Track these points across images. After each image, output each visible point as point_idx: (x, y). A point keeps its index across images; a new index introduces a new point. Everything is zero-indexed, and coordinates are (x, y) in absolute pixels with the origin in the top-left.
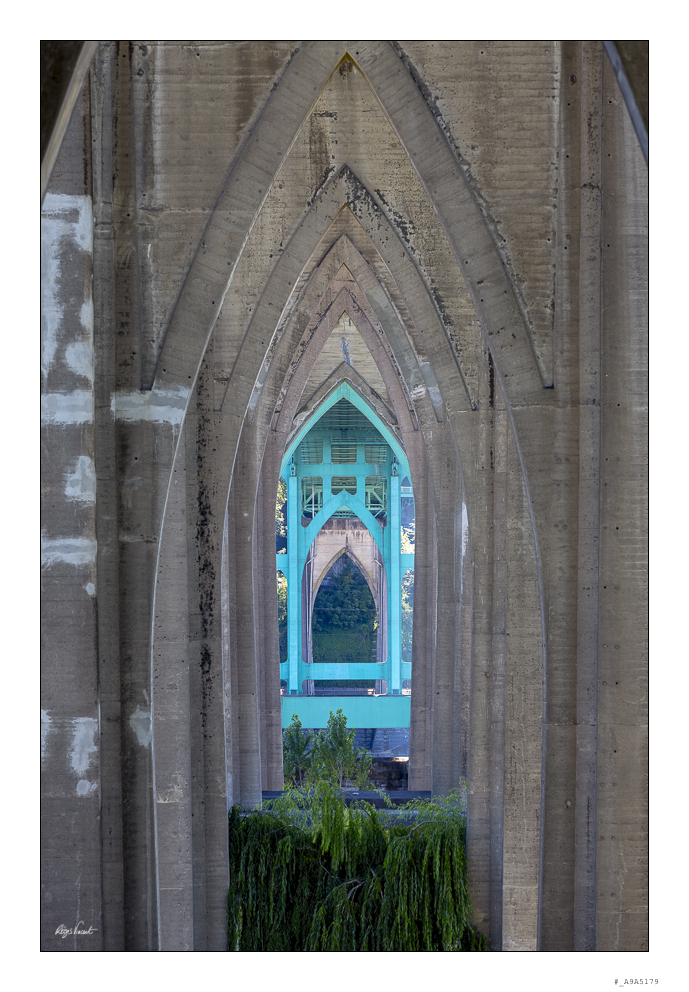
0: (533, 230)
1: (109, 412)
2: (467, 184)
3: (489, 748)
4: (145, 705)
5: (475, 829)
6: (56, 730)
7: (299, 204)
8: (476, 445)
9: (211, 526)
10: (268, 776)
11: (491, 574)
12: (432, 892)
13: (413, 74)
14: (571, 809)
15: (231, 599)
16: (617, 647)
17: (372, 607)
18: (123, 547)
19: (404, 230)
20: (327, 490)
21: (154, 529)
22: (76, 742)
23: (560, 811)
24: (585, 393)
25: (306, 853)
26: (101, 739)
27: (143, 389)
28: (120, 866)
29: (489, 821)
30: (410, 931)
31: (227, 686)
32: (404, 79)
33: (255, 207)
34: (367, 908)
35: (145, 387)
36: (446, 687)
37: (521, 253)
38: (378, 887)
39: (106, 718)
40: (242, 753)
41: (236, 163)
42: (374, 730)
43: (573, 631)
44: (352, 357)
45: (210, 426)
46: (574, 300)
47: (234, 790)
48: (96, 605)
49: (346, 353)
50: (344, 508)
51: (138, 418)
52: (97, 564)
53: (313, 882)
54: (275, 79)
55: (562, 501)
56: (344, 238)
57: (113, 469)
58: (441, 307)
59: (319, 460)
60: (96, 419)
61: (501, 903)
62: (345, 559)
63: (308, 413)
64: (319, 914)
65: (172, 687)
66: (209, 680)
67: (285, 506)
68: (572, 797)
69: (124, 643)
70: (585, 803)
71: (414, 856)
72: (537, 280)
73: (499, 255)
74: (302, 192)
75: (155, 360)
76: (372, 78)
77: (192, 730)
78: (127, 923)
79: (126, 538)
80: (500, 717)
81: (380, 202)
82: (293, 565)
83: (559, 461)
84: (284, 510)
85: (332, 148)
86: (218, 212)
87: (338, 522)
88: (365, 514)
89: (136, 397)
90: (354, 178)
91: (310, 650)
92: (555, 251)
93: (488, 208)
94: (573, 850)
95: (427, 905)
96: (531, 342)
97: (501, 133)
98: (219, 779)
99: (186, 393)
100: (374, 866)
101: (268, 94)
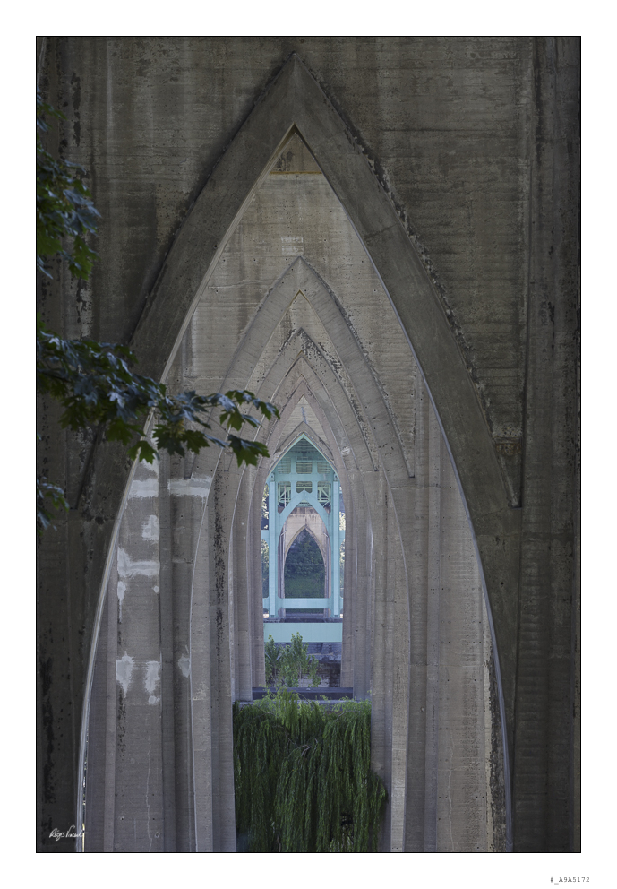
0: (403, 389)
1: (167, 490)
2: (366, 363)
3: (384, 668)
4: (187, 654)
5: (376, 715)
6: (137, 668)
7: (274, 351)
8: (377, 492)
9: (222, 539)
10: (256, 677)
11: (386, 567)
12: (351, 753)
13: (336, 302)
14: (424, 713)
15: (234, 574)
16: (450, 622)
17: (322, 562)
18: (174, 566)
19: (335, 366)
20: (293, 489)
21: (192, 555)
22: (148, 675)
23: (418, 714)
24: (432, 481)
25: (277, 729)
26: (162, 673)
27: (186, 478)
28: (173, 744)
29: (384, 711)
30: (337, 776)
31: (232, 626)
32: (331, 305)
33: (249, 376)
34: (313, 761)
35: (187, 476)
36: (362, 627)
37: (396, 402)
38: (319, 749)
39: (165, 661)
40: (240, 666)
41: (238, 351)
42: (322, 643)
43: (425, 614)
44: (308, 419)
45: (222, 480)
46: (426, 429)
47: (236, 688)
48: (159, 598)
49: (304, 417)
50: (304, 501)
51: (183, 494)
52: (160, 576)
53: (281, 746)
54: (260, 305)
55: (419, 540)
56: (301, 359)
57: (169, 522)
58: (357, 411)
59: (289, 472)
60: (159, 496)
61: (391, 758)
62: (305, 533)
63: (280, 453)
64: (285, 764)
65: (200, 632)
66: (221, 628)
67: (267, 499)
68: (425, 706)
69: (175, 619)
70: (431, 710)
71: (340, 732)
72: (406, 417)
73: (384, 403)
74: (276, 344)
75: (192, 461)
76: (314, 305)
77: (211, 658)
78: (176, 775)
79: (176, 561)
80: (391, 651)
81: (321, 350)
82: (272, 537)
83: (417, 518)
84: (267, 502)
85: (294, 319)
86: (227, 379)
87: (301, 509)
88: (316, 504)
89: (182, 482)
90: (306, 336)
91: (283, 590)
92: (415, 401)
93: (378, 377)
94: (425, 735)
95: (347, 760)
96: (402, 452)
97: (386, 335)
98: (227, 686)
99: (210, 480)
100: (317, 737)
101: (256, 313)
